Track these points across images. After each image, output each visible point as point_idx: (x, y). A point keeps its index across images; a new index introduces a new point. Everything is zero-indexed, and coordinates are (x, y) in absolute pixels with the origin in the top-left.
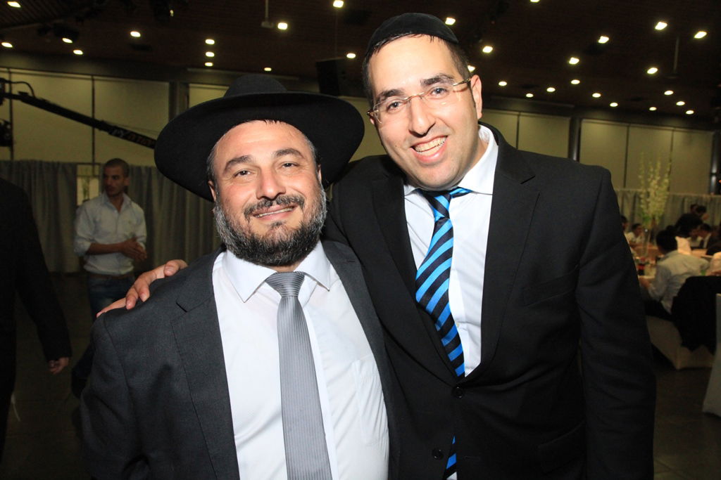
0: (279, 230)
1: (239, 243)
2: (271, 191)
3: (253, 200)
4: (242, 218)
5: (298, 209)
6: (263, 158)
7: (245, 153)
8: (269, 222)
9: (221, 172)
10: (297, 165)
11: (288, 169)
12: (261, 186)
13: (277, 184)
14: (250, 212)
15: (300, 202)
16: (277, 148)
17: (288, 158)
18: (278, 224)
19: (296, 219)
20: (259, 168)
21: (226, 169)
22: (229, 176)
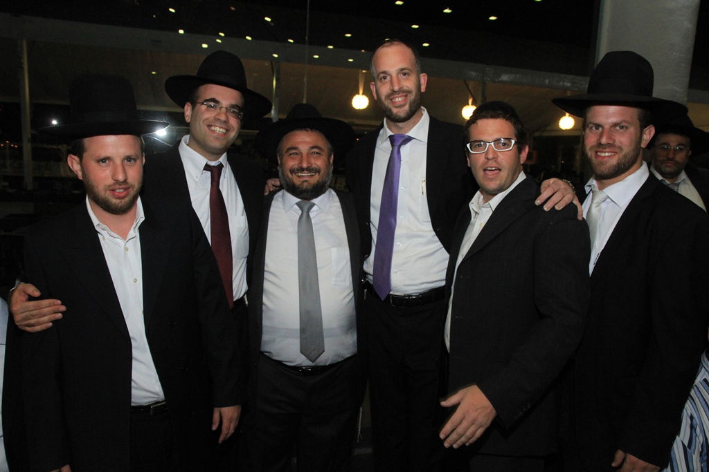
0: (305, 184)
1: (287, 185)
2: (305, 165)
3: (296, 167)
4: (289, 174)
5: (317, 174)
6: (304, 149)
7: (297, 146)
8: (302, 180)
9: (284, 152)
10: (319, 154)
11: (316, 155)
12: (301, 162)
13: (309, 162)
14: (292, 171)
15: (318, 171)
16: (311, 146)
17: (316, 150)
18: (306, 181)
19: (316, 179)
20: (301, 153)
21: (286, 152)
22: (288, 154)
